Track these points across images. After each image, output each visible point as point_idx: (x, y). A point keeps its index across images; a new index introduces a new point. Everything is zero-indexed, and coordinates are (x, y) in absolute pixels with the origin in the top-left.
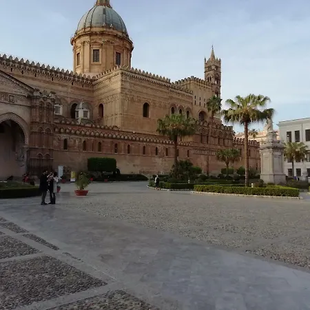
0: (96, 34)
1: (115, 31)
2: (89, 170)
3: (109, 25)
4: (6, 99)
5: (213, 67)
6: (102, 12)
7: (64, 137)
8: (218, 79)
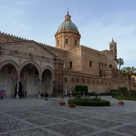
0: (67, 32)
1: (74, 31)
2: (76, 91)
3: (72, 29)
4: (46, 60)
5: (114, 46)
6: (69, 24)
7: (65, 76)
8: (116, 51)
